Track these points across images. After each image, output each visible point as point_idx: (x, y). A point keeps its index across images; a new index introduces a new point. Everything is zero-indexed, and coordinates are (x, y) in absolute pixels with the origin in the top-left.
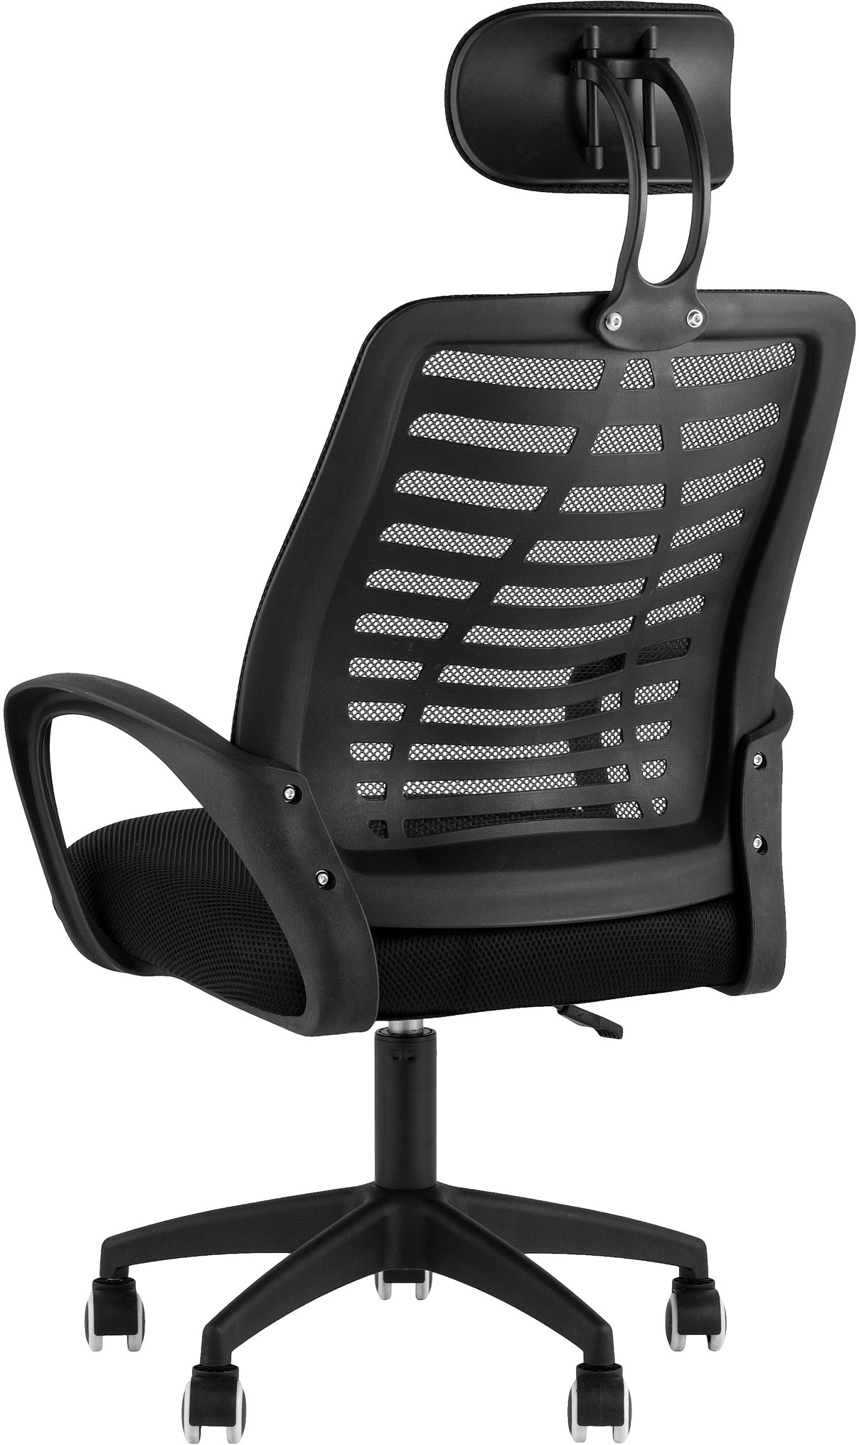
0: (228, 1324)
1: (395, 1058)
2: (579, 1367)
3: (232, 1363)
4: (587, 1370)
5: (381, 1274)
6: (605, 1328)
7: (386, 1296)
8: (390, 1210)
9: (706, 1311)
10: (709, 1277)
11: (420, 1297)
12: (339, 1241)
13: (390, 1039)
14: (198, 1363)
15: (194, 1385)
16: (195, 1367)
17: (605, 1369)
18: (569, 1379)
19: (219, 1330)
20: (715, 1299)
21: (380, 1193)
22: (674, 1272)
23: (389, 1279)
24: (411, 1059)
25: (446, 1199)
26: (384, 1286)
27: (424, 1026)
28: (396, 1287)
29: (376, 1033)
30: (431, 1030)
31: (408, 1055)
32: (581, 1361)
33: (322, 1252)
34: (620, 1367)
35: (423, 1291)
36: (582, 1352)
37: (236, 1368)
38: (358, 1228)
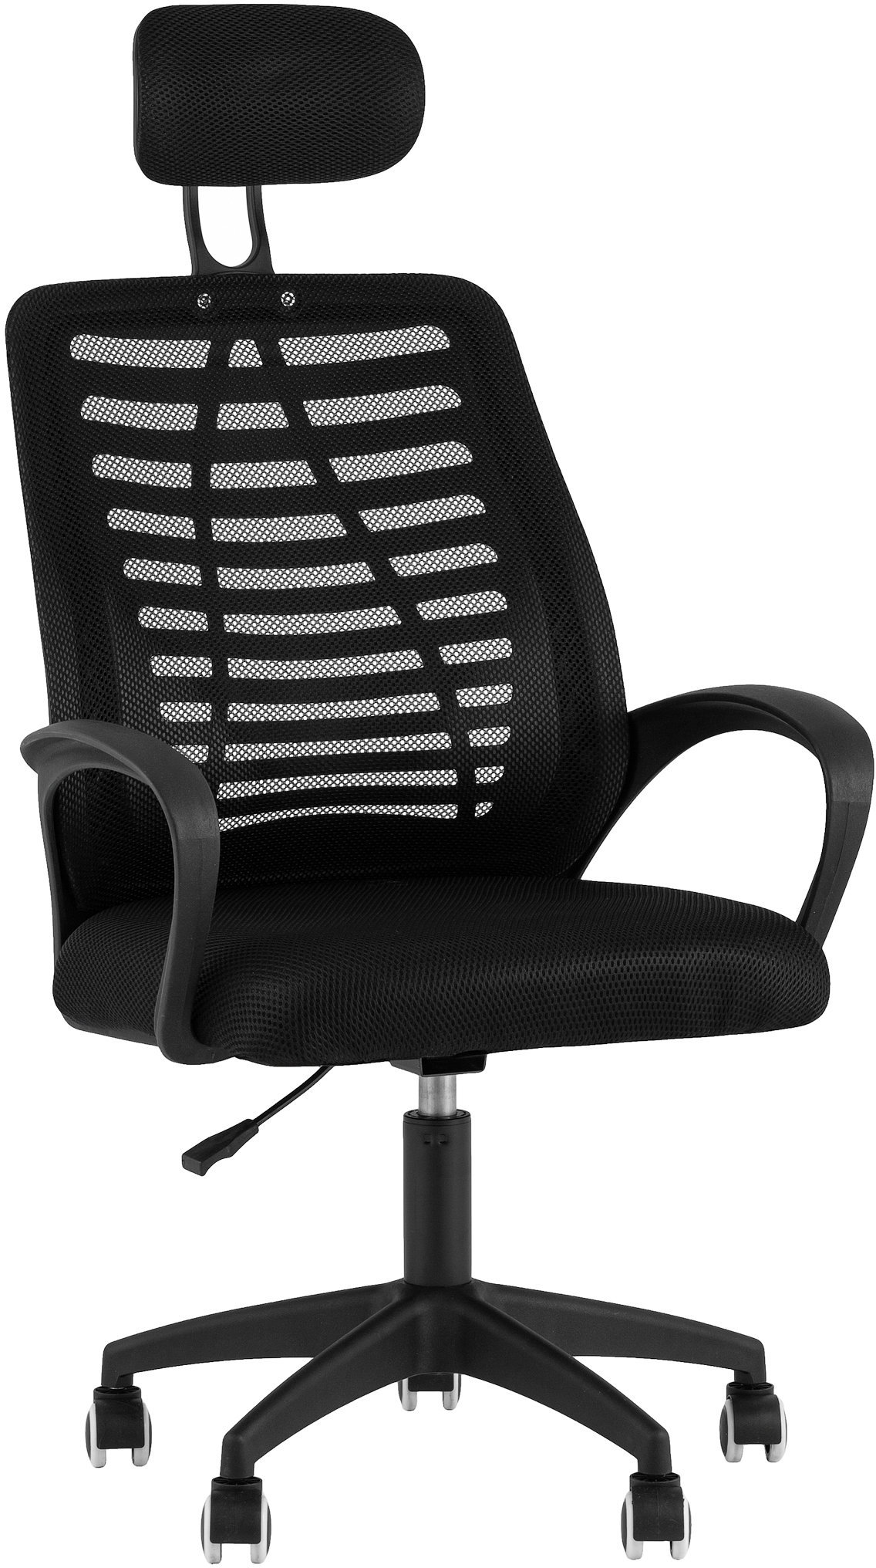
0: (252, 1431)
1: (427, 1143)
2: (633, 1476)
3: (256, 1475)
4: (642, 1479)
5: (405, 1382)
6: (661, 1434)
7: (411, 1408)
8: (421, 1308)
9: (765, 1418)
10: (767, 1381)
11: (449, 1406)
12: (367, 1342)
13: (421, 1122)
14: (218, 1475)
15: (215, 1499)
16: (215, 1480)
17: (661, 1478)
18: (623, 1490)
19: (241, 1438)
20: (774, 1405)
21: (408, 1290)
22: (728, 1376)
23: (414, 1387)
24: (444, 1143)
25: (482, 1296)
26: (409, 1395)
27: (458, 1108)
28: (422, 1396)
29: (405, 1116)
30: (465, 1112)
31: (440, 1139)
32: (636, 1470)
33: (350, 1354)
34: (677, 1476)
35: (451, 1400)
36: (636, 1460)
37: (259, 1481)
38: (389, 1328)
